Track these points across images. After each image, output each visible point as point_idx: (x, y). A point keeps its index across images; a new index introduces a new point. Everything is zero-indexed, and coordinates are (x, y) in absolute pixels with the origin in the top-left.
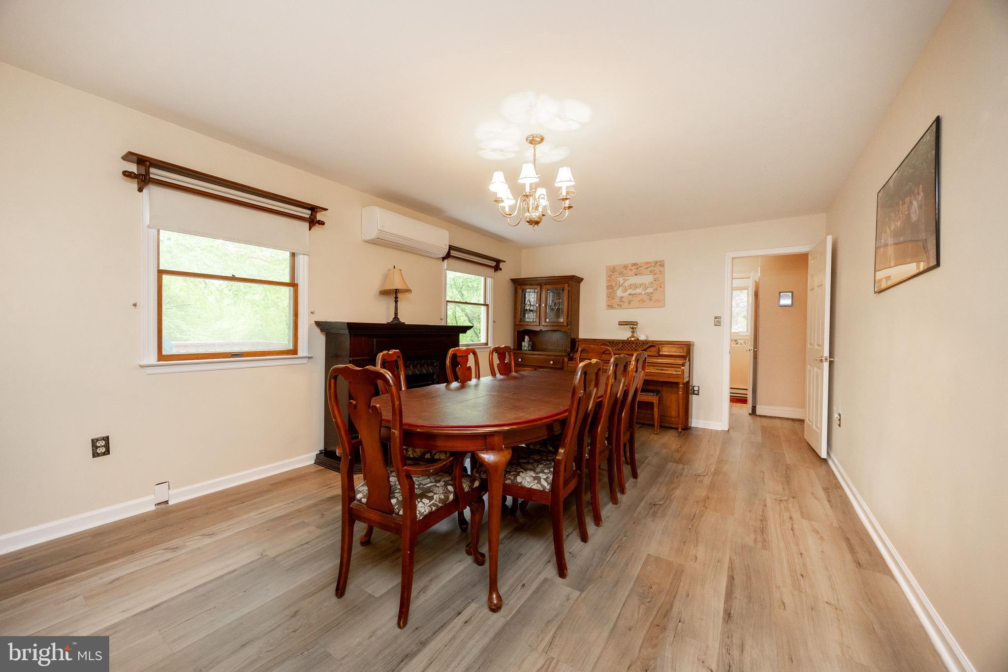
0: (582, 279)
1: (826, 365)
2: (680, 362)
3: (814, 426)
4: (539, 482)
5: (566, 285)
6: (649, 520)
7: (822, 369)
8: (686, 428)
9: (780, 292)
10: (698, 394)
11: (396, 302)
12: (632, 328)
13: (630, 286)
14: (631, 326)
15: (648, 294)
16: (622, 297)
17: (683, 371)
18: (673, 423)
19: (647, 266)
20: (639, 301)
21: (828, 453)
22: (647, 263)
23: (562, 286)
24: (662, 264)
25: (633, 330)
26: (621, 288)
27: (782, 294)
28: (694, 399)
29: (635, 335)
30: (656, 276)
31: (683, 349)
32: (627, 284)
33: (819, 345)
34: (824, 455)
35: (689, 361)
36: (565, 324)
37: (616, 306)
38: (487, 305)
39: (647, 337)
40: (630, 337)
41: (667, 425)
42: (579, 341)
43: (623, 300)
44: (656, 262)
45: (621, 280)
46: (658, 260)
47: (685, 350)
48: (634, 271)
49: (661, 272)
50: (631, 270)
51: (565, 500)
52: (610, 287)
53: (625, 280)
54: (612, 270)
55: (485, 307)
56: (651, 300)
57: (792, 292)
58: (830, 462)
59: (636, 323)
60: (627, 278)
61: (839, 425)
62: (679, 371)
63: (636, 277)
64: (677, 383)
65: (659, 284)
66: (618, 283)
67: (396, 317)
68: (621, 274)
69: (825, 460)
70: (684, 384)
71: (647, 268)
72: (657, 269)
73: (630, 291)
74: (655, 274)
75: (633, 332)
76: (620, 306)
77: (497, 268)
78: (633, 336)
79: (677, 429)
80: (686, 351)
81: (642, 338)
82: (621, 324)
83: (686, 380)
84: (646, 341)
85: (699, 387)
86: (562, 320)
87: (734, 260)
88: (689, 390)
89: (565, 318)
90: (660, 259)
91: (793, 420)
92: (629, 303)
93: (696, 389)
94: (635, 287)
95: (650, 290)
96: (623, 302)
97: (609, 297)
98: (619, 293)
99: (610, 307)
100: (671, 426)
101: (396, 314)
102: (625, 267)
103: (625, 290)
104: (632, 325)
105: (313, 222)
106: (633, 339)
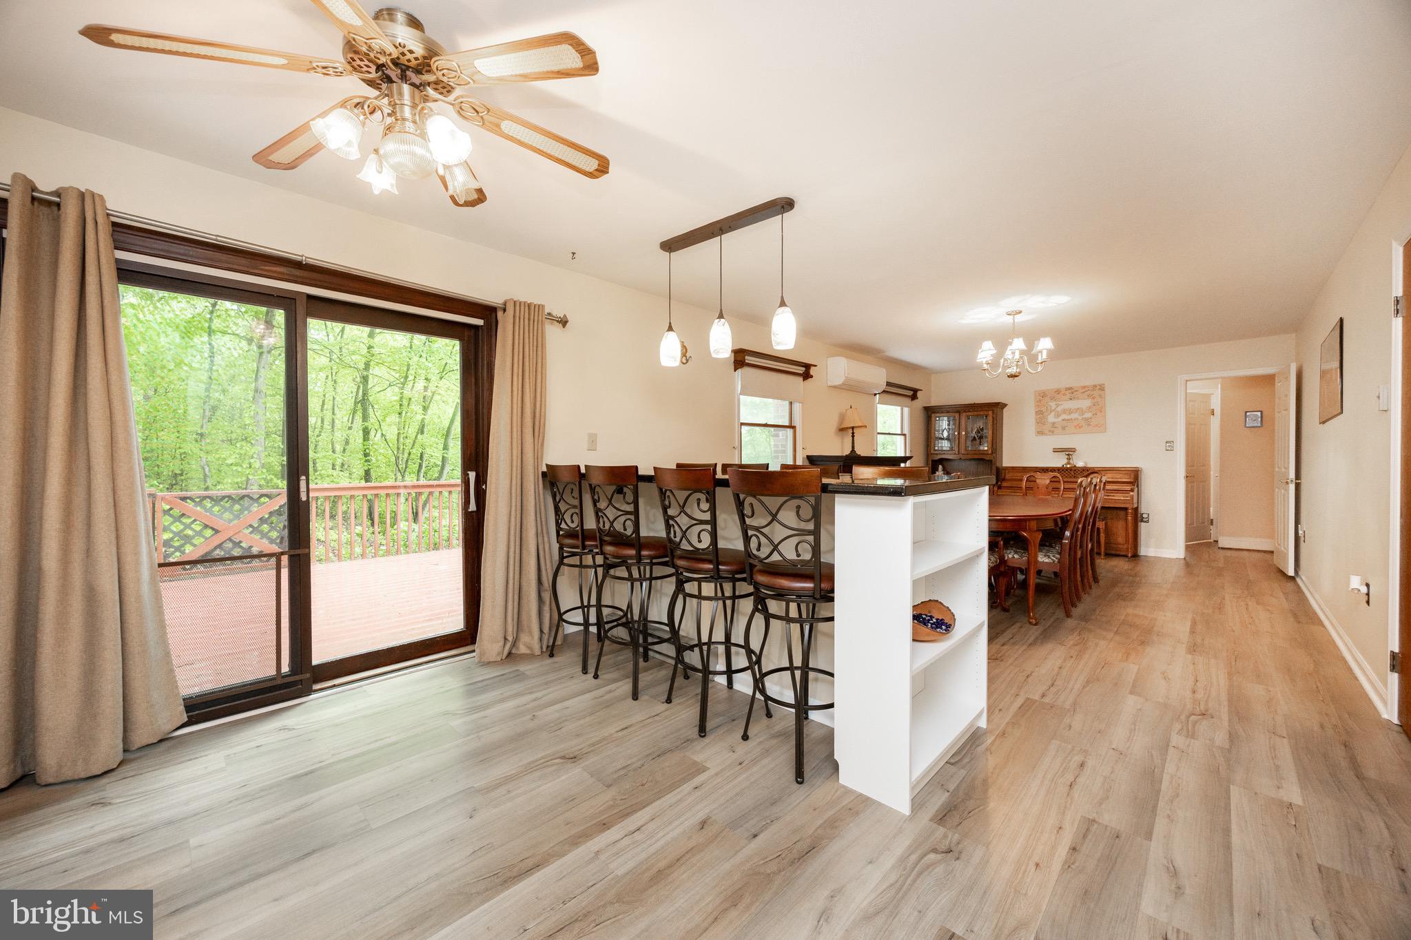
0: (1005, 405)
1: (1292, 487)
2: (1128, 488)
3: (1282, 549)
4: (1049, 557)
5: (990, 413)
7: (1287, 490)
8: (1136, 556)
9: (1246, 412)
10: (1147, 522)
11: (853, 436)
12: (1068, 455)
13: (1064, 411)
14: (1067, 453)
15: (1086, 419)
16: (1054, 423)
17: (1132, 497)
18: (1120, 551)
19: (1084, 390)
20: (1075, 427)
21: (1296, 571)
22: (1084, 387)
23: (986, 413)
24: (1102, 388)
25: (1069, 457)
26: (1053, 413)
27: (1248, 414)
28: (1143, 527)
29: (1071, 461)
30: (1095, 400)
31: (1130, 476)
32: (1059, 409)
33: (1285, 468)
34: (1291, 572)
35: (1138, 486)
36: (990, 452)
37: (1047, 432)
38: (905, 435)
39: (1086, 463)
40: (1066, 464)
41: (1113, 552)
42: (1004, 469)
43: (1056, 425)
44: (1095, 386)
45: (1053, 404)
46: (1096, 383)
47: (1132, 476)
48: (1069, 396)
49: (1100, 396)
50: (1064, 394)
51: (1080, 559)
52: (1039, 413)
53: (1058, 405)
54: (1042, 396)
55: (903, 437)
56: (1089, 425)
57: (1261, 412)
58: (1298, 580)
59: (1073, 450)
60: (1060, 403)
61: (1304, 541)
62: (1127, 497)
63: (1070, 401)
64: (1126, 509)
65: (1099, 409)
66: (1049, 408)
67: (853, 450)
68: (1052, 399)
69: (1292, 578)
70: (1132, 509)
71: (1084, 392)
72: (1096, 393)
73: (1064, 416)
74: (1093, 398)
75: (1069, 459)
76: (1053, 432)
77: (914, 397)
78: (1069, 463)
79: (1126, 556)
80: (1135, 477)
81: (1080, 464)
82: (1056, 451)
83: (1135, 506)
84: (1085, 467)
85: (1148, 515)
86: (986, 448)
87: (1188, 383)
88: (1138, 517)
89: (990, 446)
90: (1100, 383)
91: (1265, 552)
92: (1064, 428)
93: (1145, 516)
94: (1070, 412)
95: (1088, 415)
96: (1055, 427)
97: (1038, 423)
98: (1051, 418)
99: (1040, 433)
100: (1118, 553)
101: (853, 447)
102: (1058, 391)
103: (1058, 416)
104: (1069, 452)
105: (806, 376)
106: (1068, 466)
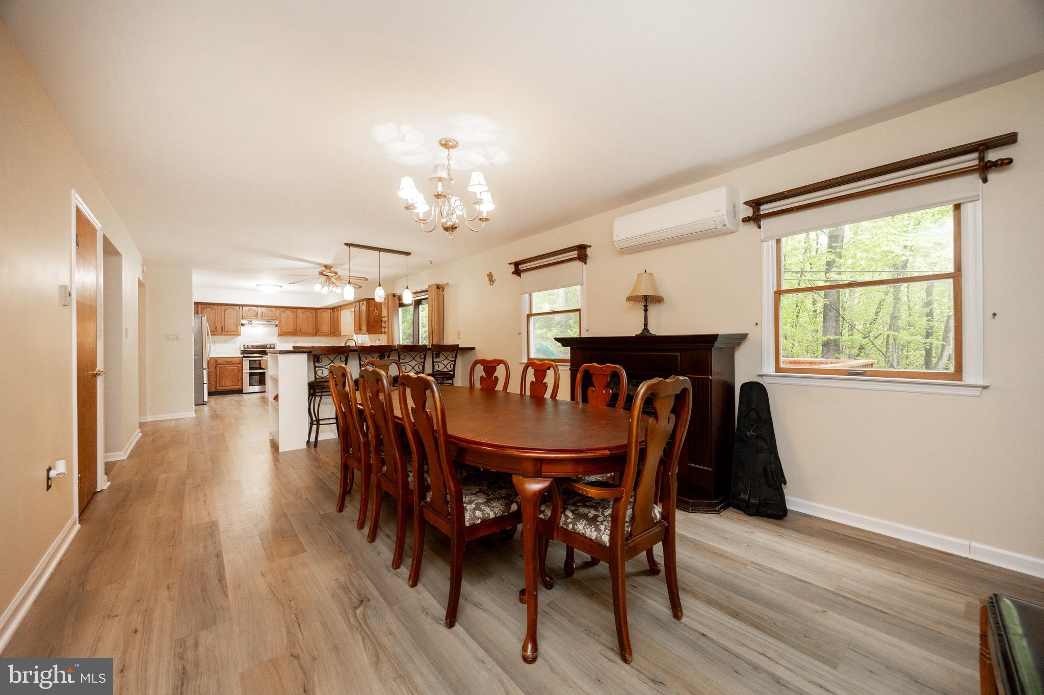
6: (342, 579)
11: (646, 310)
67: (646, 329)
101: (646, 325)
105: (582, 258)
